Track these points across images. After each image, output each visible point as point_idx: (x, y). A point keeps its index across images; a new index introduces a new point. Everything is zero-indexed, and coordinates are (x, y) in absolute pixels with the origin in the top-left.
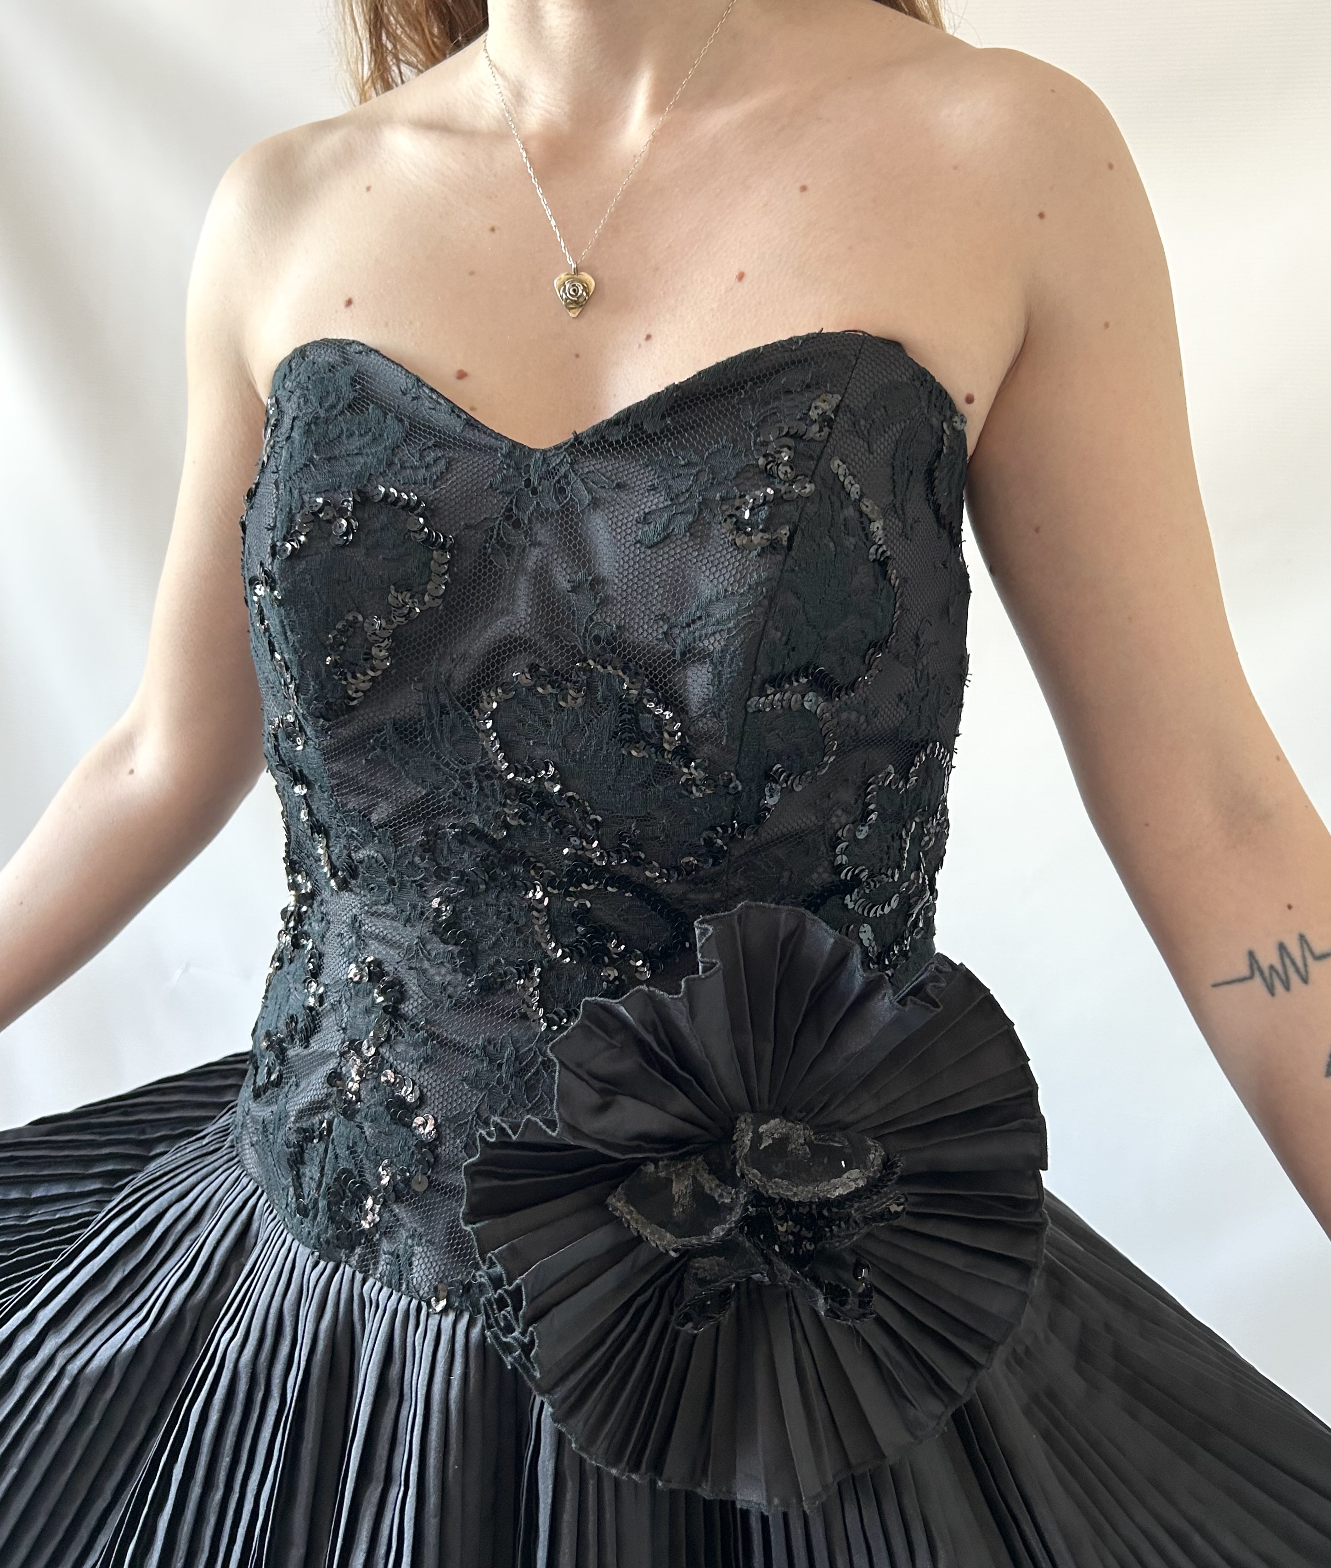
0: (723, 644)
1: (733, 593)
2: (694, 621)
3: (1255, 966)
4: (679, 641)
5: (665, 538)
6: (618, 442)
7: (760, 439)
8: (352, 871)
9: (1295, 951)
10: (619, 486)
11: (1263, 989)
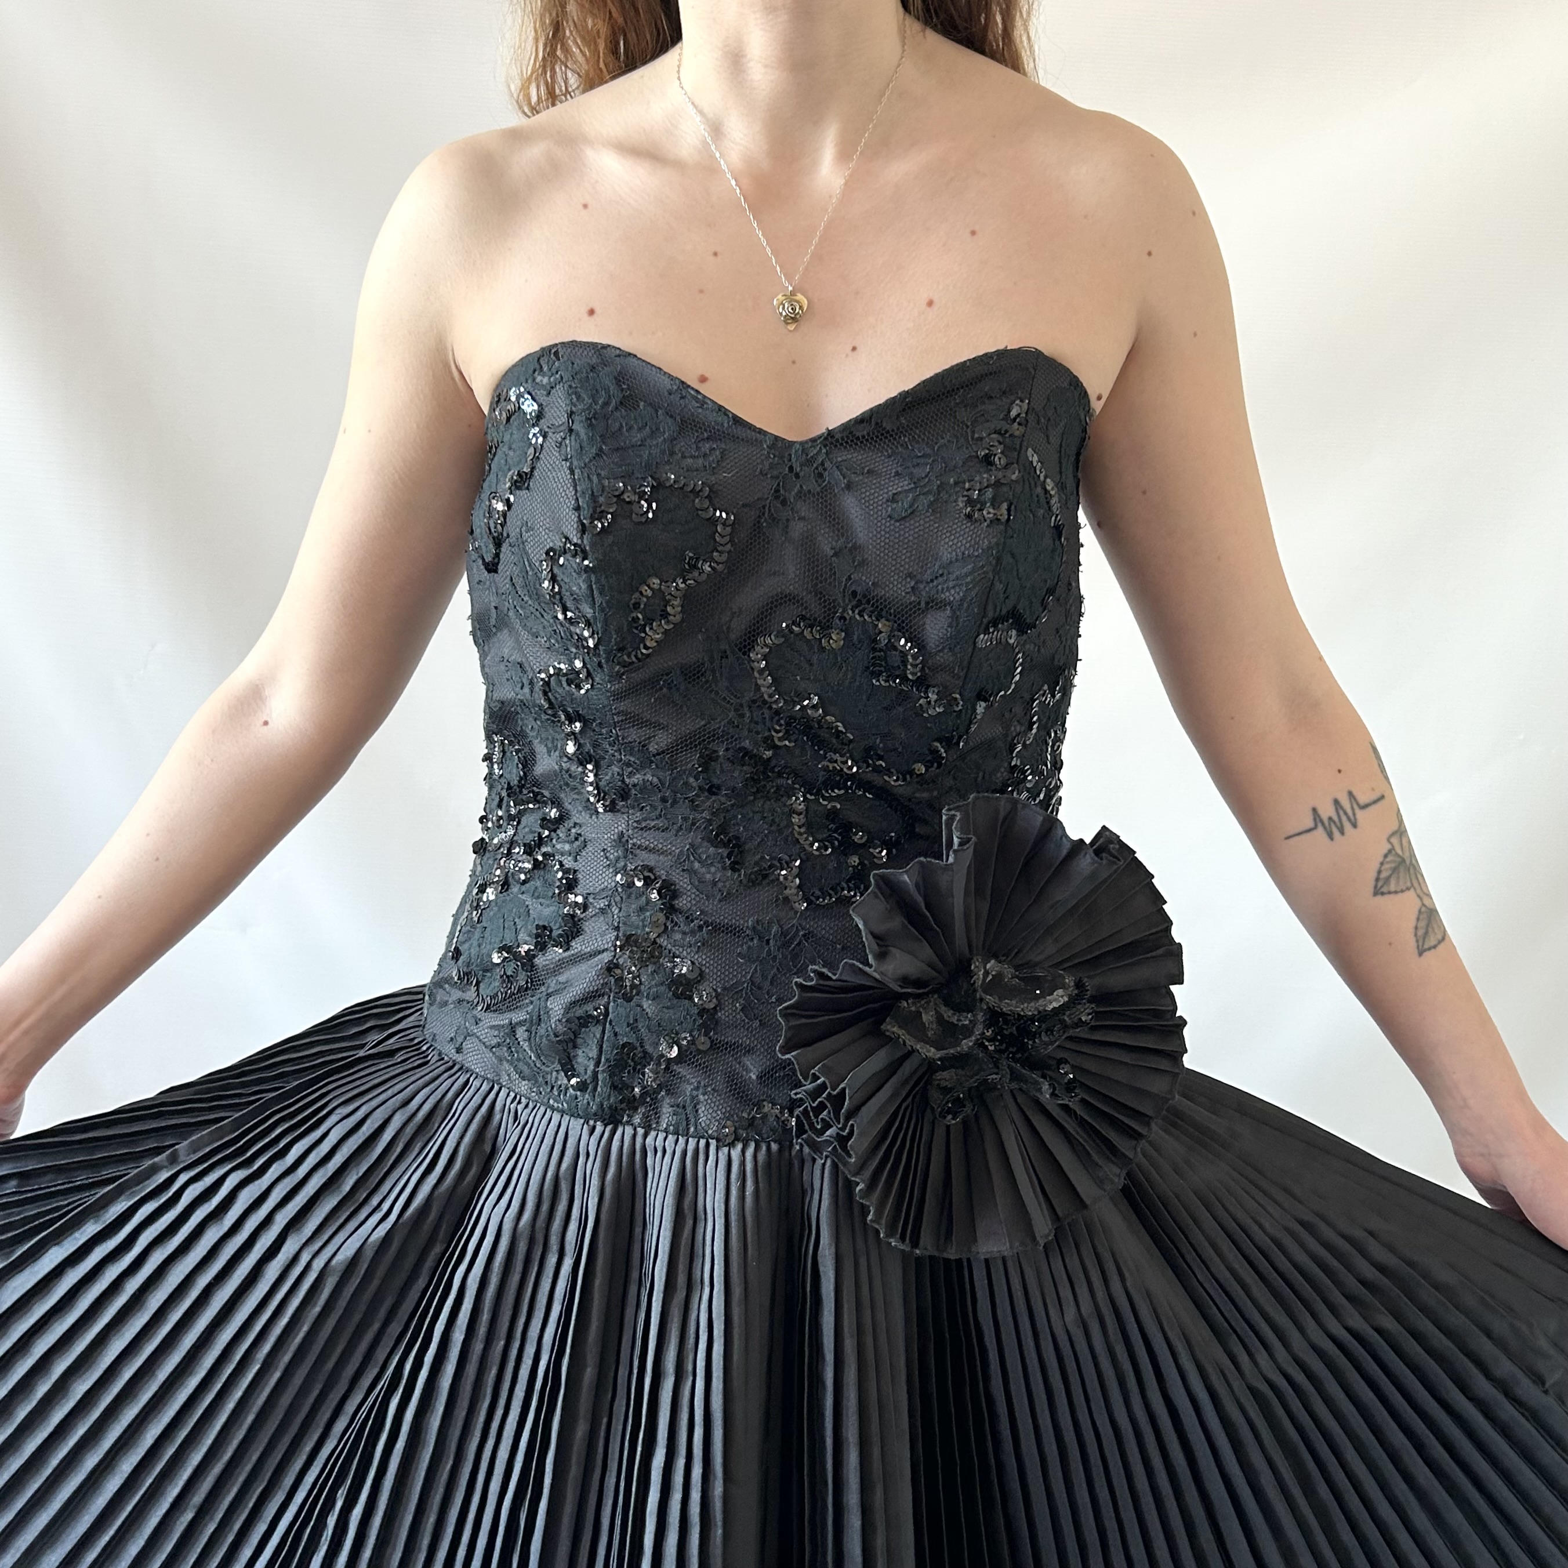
0: (961, 595)
1: (969, 556)
2: (936, 578)
3: (1318, 820)
4: (924, 593)
5: (912, 513)
6: (863, 437)
7: (976, 436)
8: (624, 793)
9: (1346, 803)
10: (868, 472)
11: (1325, 836)
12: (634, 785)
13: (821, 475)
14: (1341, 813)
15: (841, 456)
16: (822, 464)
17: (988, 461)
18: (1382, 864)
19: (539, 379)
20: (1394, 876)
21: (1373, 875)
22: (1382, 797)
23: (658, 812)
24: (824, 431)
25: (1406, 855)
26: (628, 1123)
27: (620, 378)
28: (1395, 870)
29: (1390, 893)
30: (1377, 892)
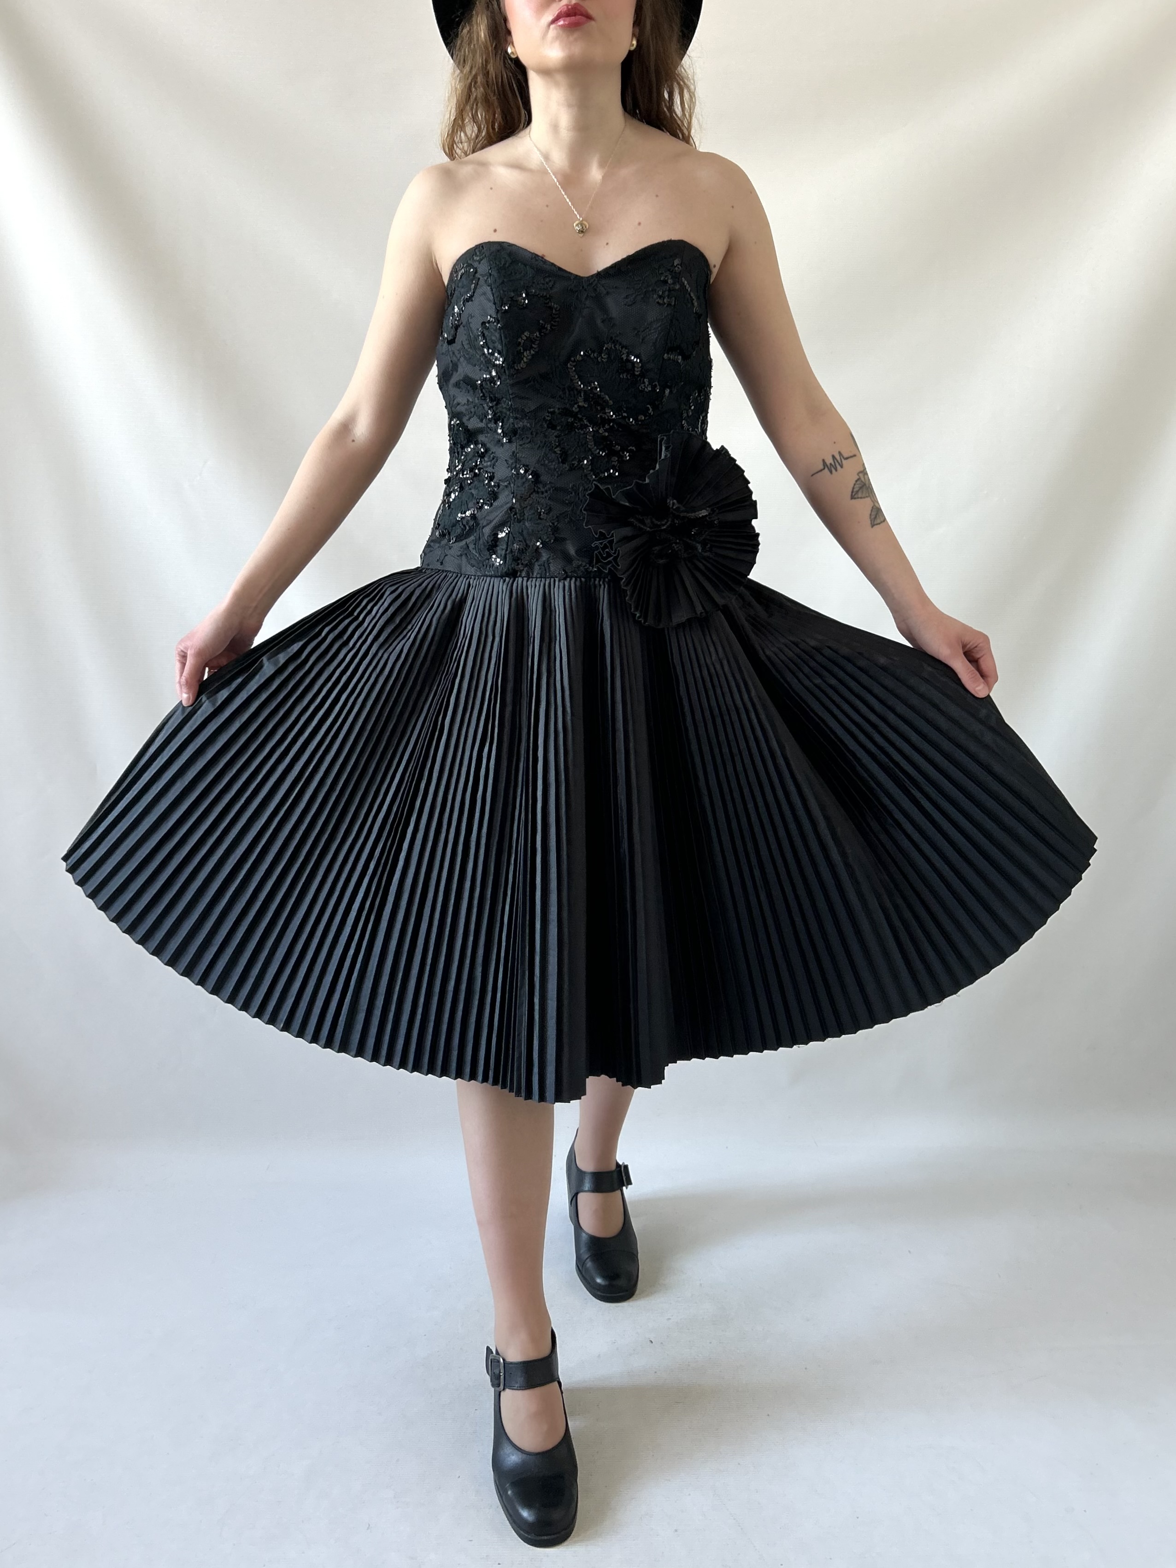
0: (656, 337)
1: (659, 320)
2: (646, 330)
3: (825, 465)
4: (641, 336)
5: (634, 303)
6: (613, 274)
7: (660, 272)
8: (515, 432)
9: (838, 457)
10: (616, 287)
11: (829, 473)
12: (519, 428)
13: (596, 290)
14: (836, 461)
15: (603, 282)
16: (596, 285)
17: (665, 282)
18: (855, 485)
19: (475, 258)
20: (861, 491)
21: (850, 490)
22: (855, 456)
23: (529, 440)
24: (596, 272)
25: (867, 483)
26: (520, 576)
27: (510, 254)
28: (861, 488)
29: (858, 498)
30: (852, 497)
